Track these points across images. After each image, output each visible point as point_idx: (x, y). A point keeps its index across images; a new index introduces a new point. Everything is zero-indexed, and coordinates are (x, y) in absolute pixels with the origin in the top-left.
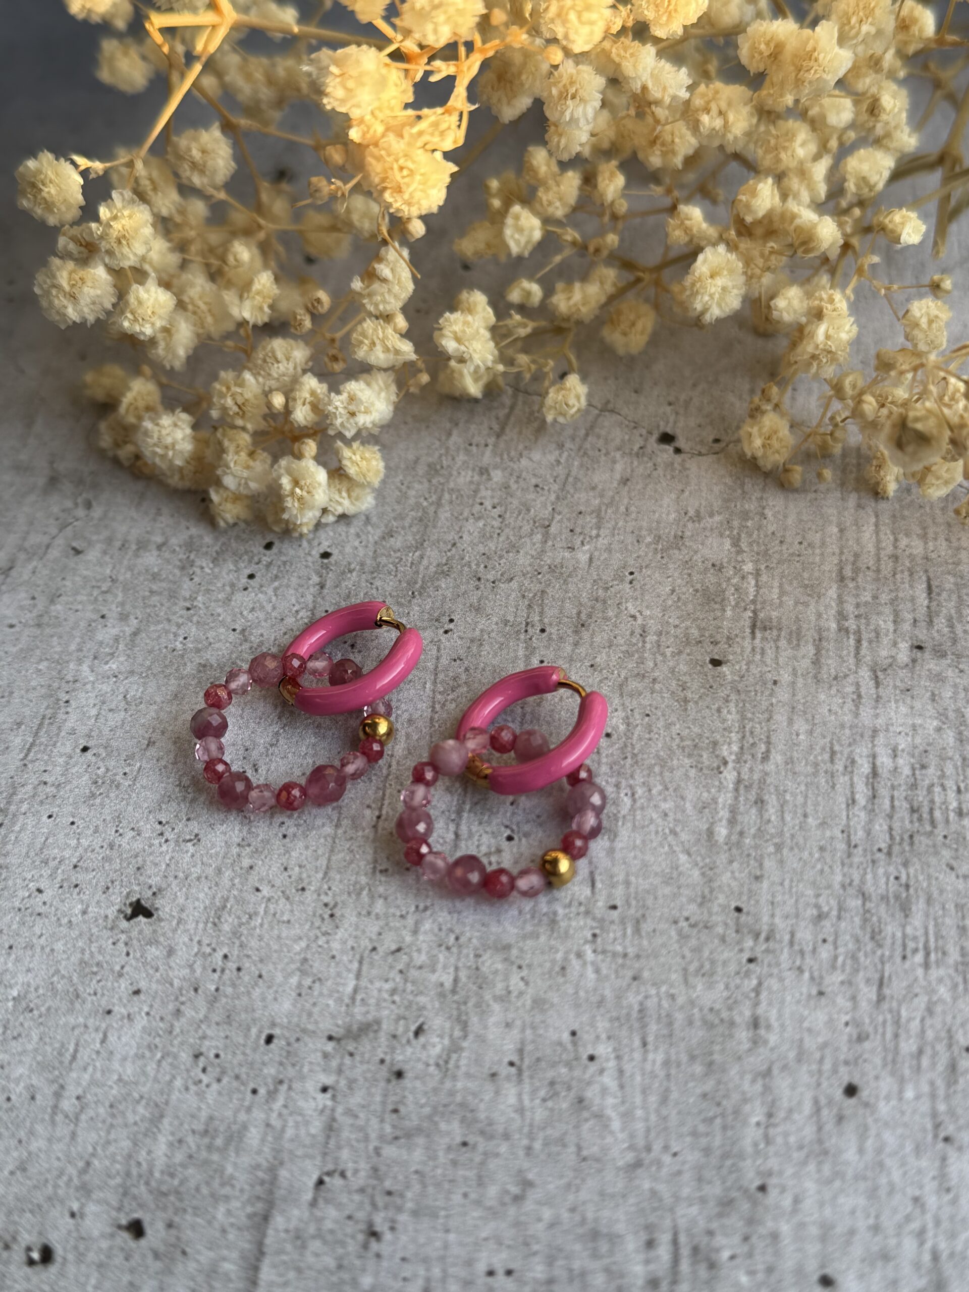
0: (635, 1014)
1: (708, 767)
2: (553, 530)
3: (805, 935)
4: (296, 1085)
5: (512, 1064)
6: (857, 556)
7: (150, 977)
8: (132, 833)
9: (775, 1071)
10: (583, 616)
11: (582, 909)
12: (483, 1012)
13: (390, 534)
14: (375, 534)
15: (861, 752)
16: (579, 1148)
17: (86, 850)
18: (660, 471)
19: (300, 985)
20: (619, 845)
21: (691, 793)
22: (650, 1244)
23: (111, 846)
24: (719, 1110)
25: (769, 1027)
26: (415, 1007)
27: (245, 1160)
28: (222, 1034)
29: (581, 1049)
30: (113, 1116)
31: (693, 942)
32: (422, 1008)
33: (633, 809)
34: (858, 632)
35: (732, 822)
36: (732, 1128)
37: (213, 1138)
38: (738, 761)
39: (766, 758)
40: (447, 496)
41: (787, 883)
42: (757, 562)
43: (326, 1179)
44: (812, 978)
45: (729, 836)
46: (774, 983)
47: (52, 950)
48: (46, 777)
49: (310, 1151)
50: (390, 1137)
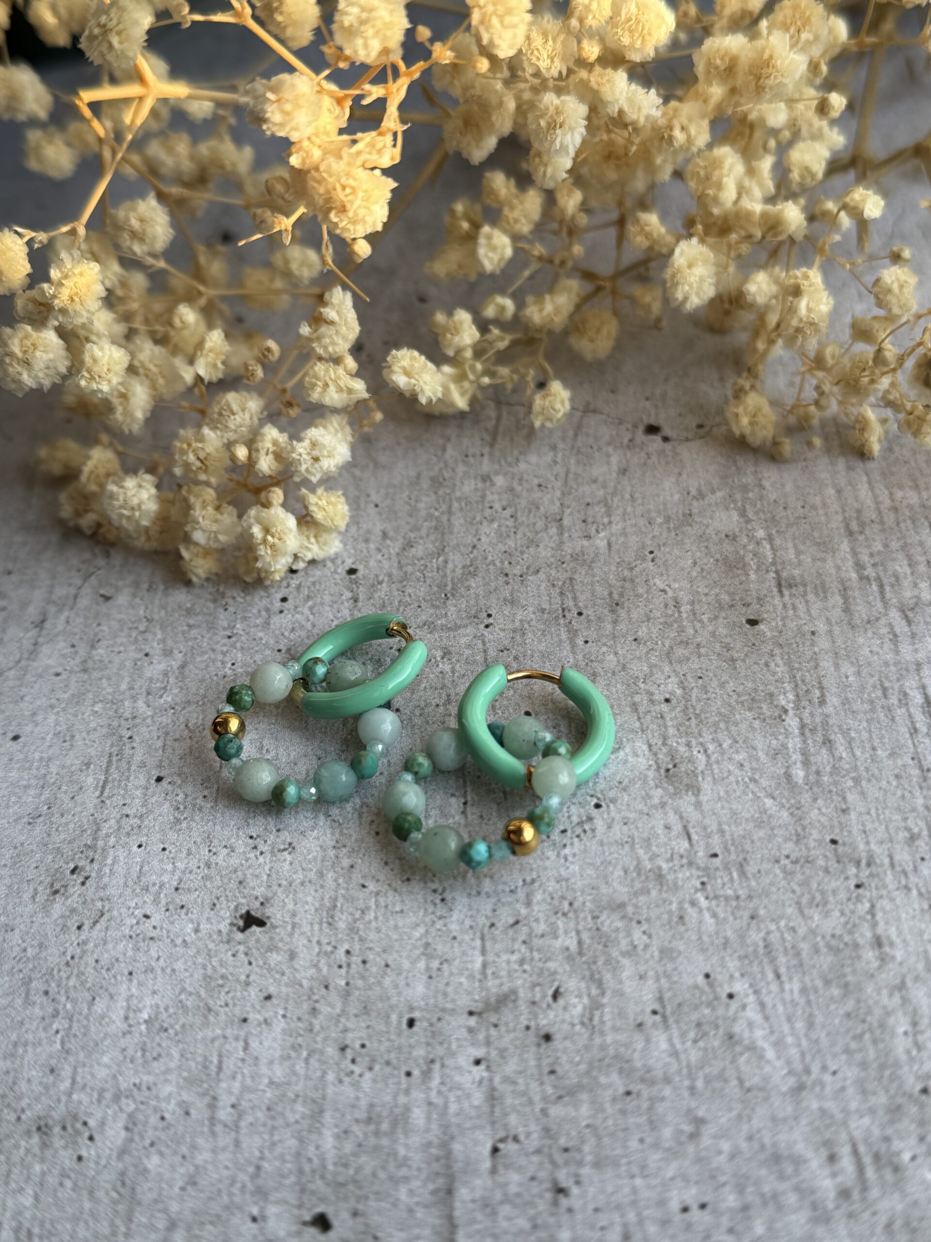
0: (761, 951)
1: (770, 717)
2: (566, 522)
3: (903, 856)
4: (449, 1062)
5: (655, 1012)
6: (859, 512)
7: (278, 983)
8: (225, 851)
9: (909, 983)
10: (616, 596)
11: (685, 861)
12: (615, 969)
13: (409, 545)
14: (394, 547)
15: (911, 684)
16: (741, 1082)
17: (184, 872)
18: (654, 459)
19: (428, 969)
20: (703, 798)
21: (759, 742)
22: (832, 1158)
23: (208, 865)
24: (866, 1026)
25: (892, 944)
26: (546, 973)
27: (415, 1140)
28: (363, 1025)
29: (718, 990)
30: (273, 1118)
31: (799, 877)
32: (555, 973)
33: (708, 764)
34: (878, 579)
35: (806, 763)
36: (883, 1040)
37: (378, 1124)
38: (797, 707)
39: (822, 702)
40: (456, 505)
41: (873, 811)
42: (767, 528)
43: (501, 1146)
44: (920, 894)
45: (806, 777)
46: (885, 903)
47: (173, 970)
48: (127, 810)
49: (478, 1122)
50: (553, 1097)
